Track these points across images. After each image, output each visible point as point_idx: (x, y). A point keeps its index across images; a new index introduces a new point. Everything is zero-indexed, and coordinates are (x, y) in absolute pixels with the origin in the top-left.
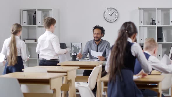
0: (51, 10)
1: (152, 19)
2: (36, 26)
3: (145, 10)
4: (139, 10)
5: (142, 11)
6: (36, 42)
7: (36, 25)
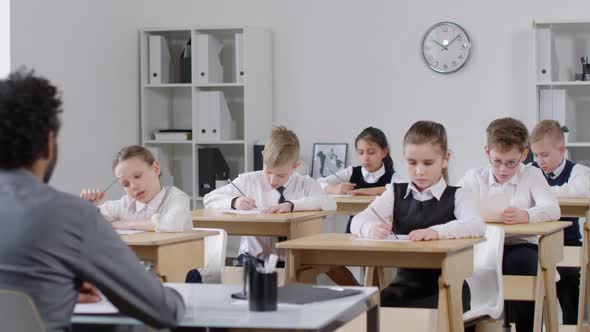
0: (240, 31)
1: (583, 60)
2: (190, 88)
3: (559, 29)
4: (534, 31)
5: (547, 32)
6: (190, 142)
7: (190, 82)
